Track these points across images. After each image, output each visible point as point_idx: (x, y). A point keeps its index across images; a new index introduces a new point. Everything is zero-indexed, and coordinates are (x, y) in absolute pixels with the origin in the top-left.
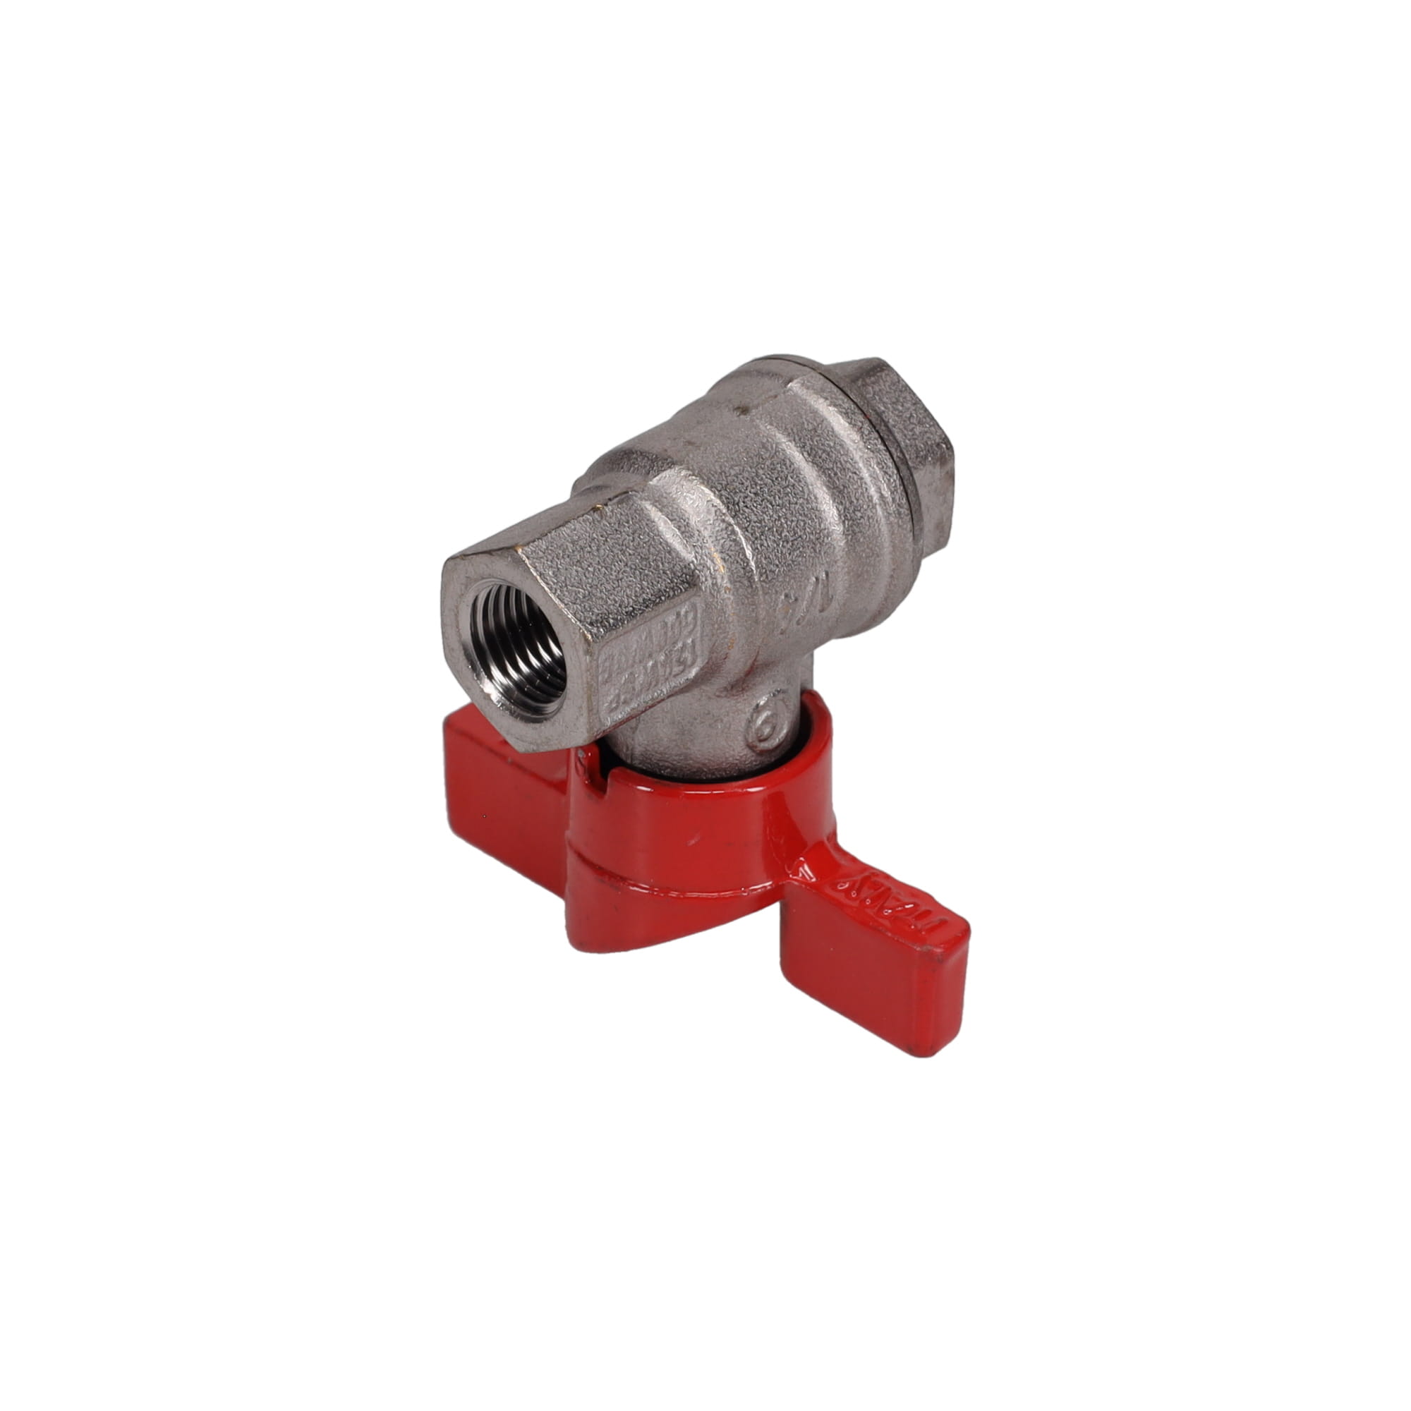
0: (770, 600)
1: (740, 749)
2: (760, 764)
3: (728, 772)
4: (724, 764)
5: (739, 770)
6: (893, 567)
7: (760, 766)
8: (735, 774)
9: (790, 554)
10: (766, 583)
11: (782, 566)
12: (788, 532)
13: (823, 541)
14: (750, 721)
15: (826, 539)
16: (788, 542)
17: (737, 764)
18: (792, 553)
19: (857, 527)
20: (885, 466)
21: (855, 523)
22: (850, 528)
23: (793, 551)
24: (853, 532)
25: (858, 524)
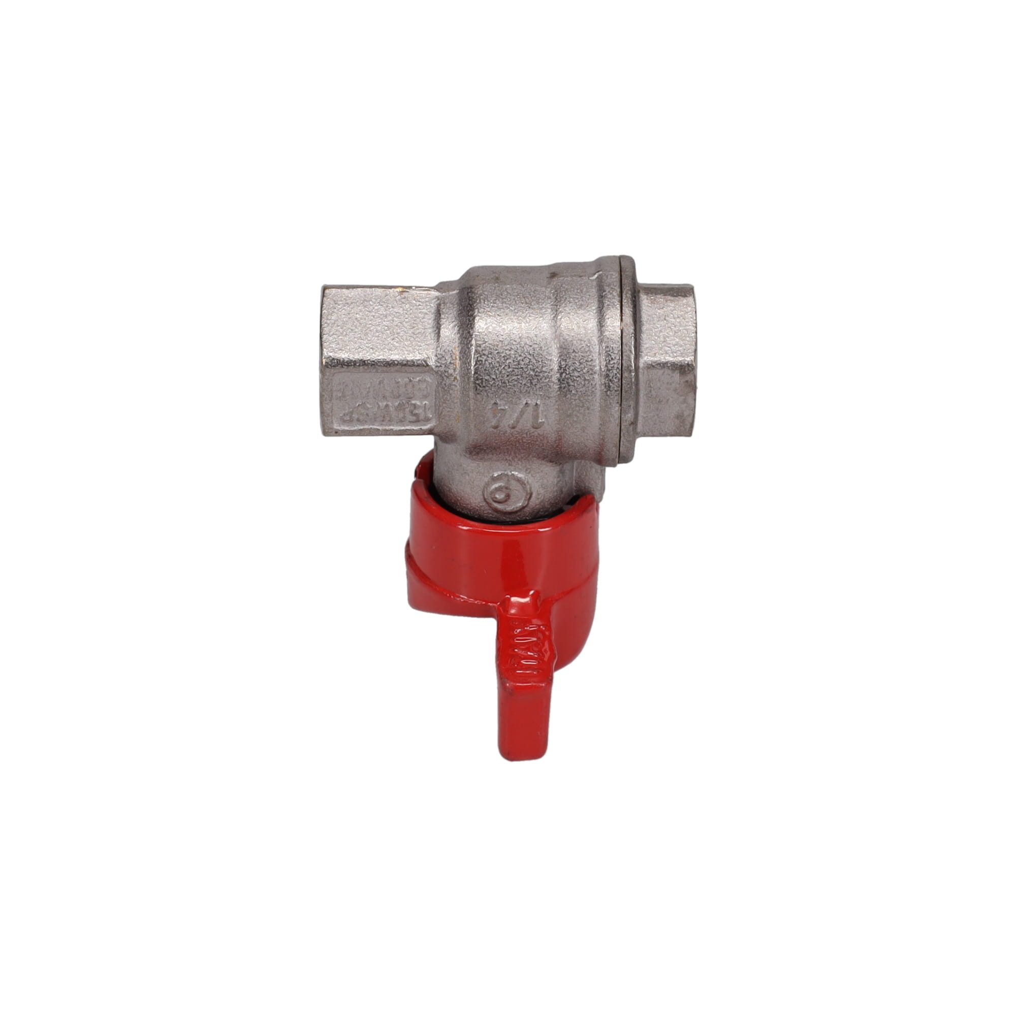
0: (481, 399)
1: (479, 500)
2: (495, 518)
3: (472, 513)
4: (469, 506)
5: (480, 515)
6: (600, 422)
7: (496, 519)
8: (476, 516)
9: (508, 376)
10: (480, 386)
11: (498, 381)
12: (514, 361)
13: (541, 379)
14: (488, 485)
15: (544, 378)
16: (509, 368)
17: (477, 510)
18: (510, 376)
19: (573, 382)
20: (611, 351)
21: (572, 378)
22: (566, 380)
23: (511, 375)
24: (568, 383)
25: (574, 380)
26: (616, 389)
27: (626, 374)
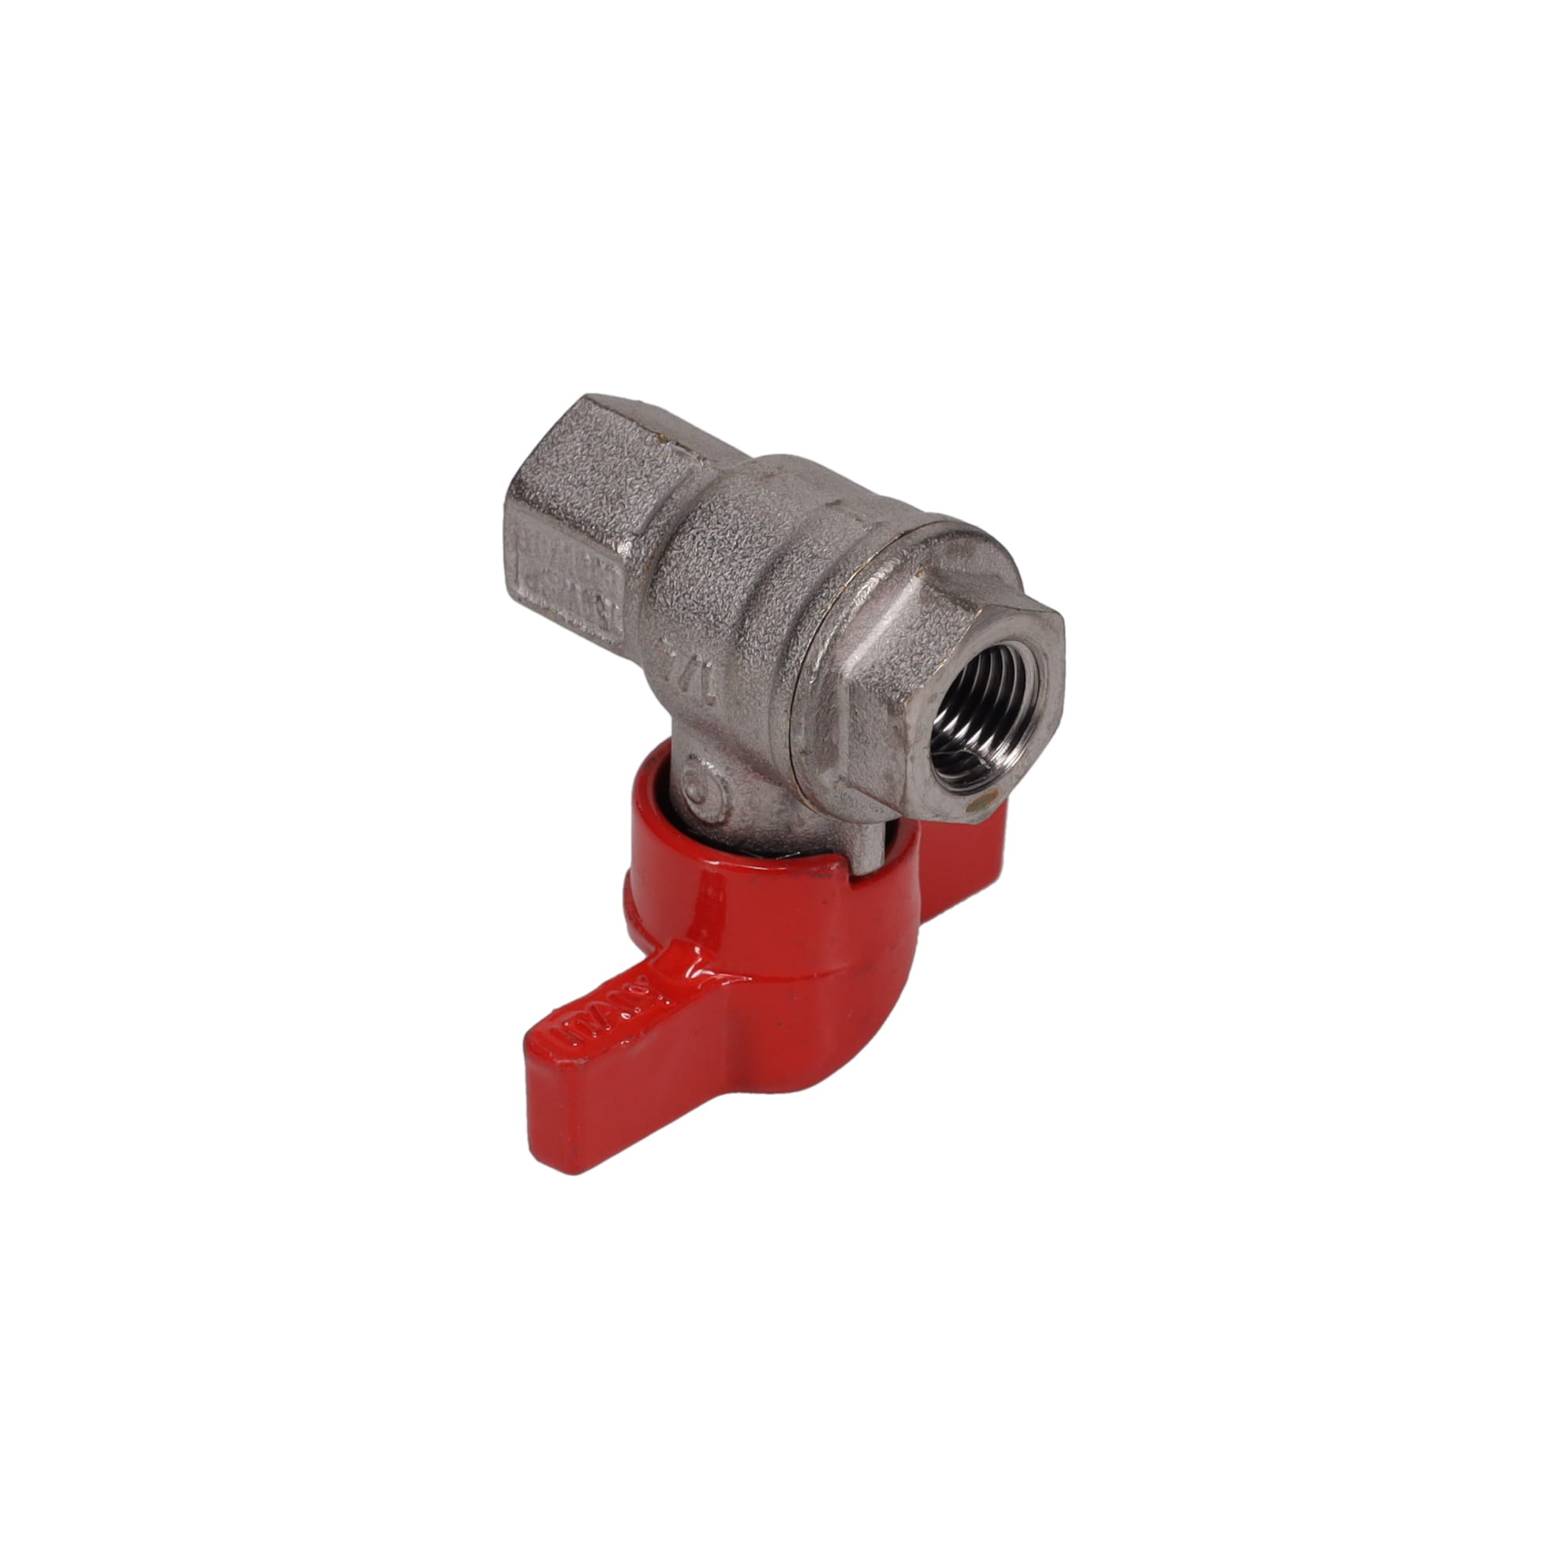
0: (648, 627)
9: (684, 609)
10: (651, 608)
11: (672, 611)
12: (698, 590)
13: (719, 632)
15: (722, 633)
16: (689, 598)
18: (687, 610)
19: (749, 654)
20: (801, 632)
21: (750, 649)
22: (742, 648)
23: (689, 610)
24: (743, 653)
25: (751, 653)
26: (788, 689)
27: (805, 674)
